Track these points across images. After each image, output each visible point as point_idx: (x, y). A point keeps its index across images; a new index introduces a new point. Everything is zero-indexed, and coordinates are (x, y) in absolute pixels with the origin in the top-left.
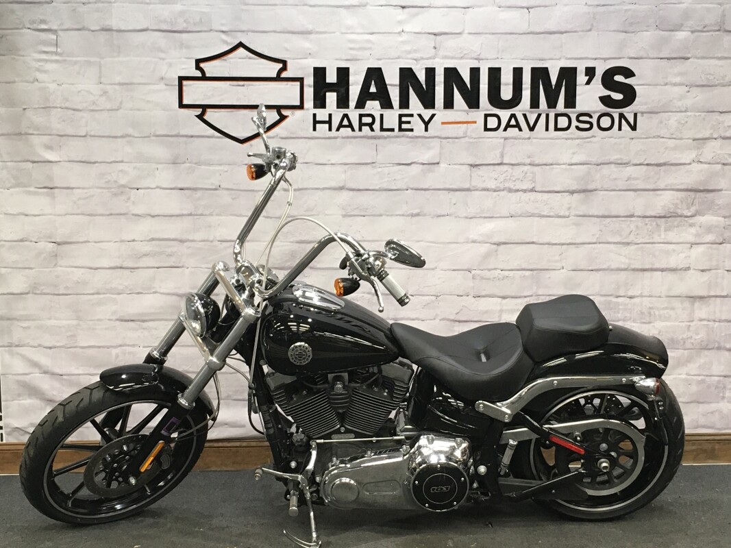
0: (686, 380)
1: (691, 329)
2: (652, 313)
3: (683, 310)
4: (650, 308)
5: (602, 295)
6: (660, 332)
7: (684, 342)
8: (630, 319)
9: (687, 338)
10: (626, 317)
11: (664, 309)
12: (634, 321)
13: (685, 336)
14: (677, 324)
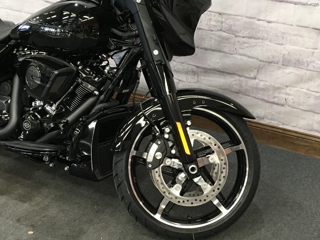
0: (307, 94)
1: (314, 55)
2: (285, 37)
3: (310, 38)
4: (283, 33)
5: (247, 17)
6: (289, 53)
7: (308, 65)
8: (268, 39)
9: (311, 62)
10: (264, 37)
11: (294, 35)
12: (271, 41)
13: (309, 60)
14: (304, 49)
